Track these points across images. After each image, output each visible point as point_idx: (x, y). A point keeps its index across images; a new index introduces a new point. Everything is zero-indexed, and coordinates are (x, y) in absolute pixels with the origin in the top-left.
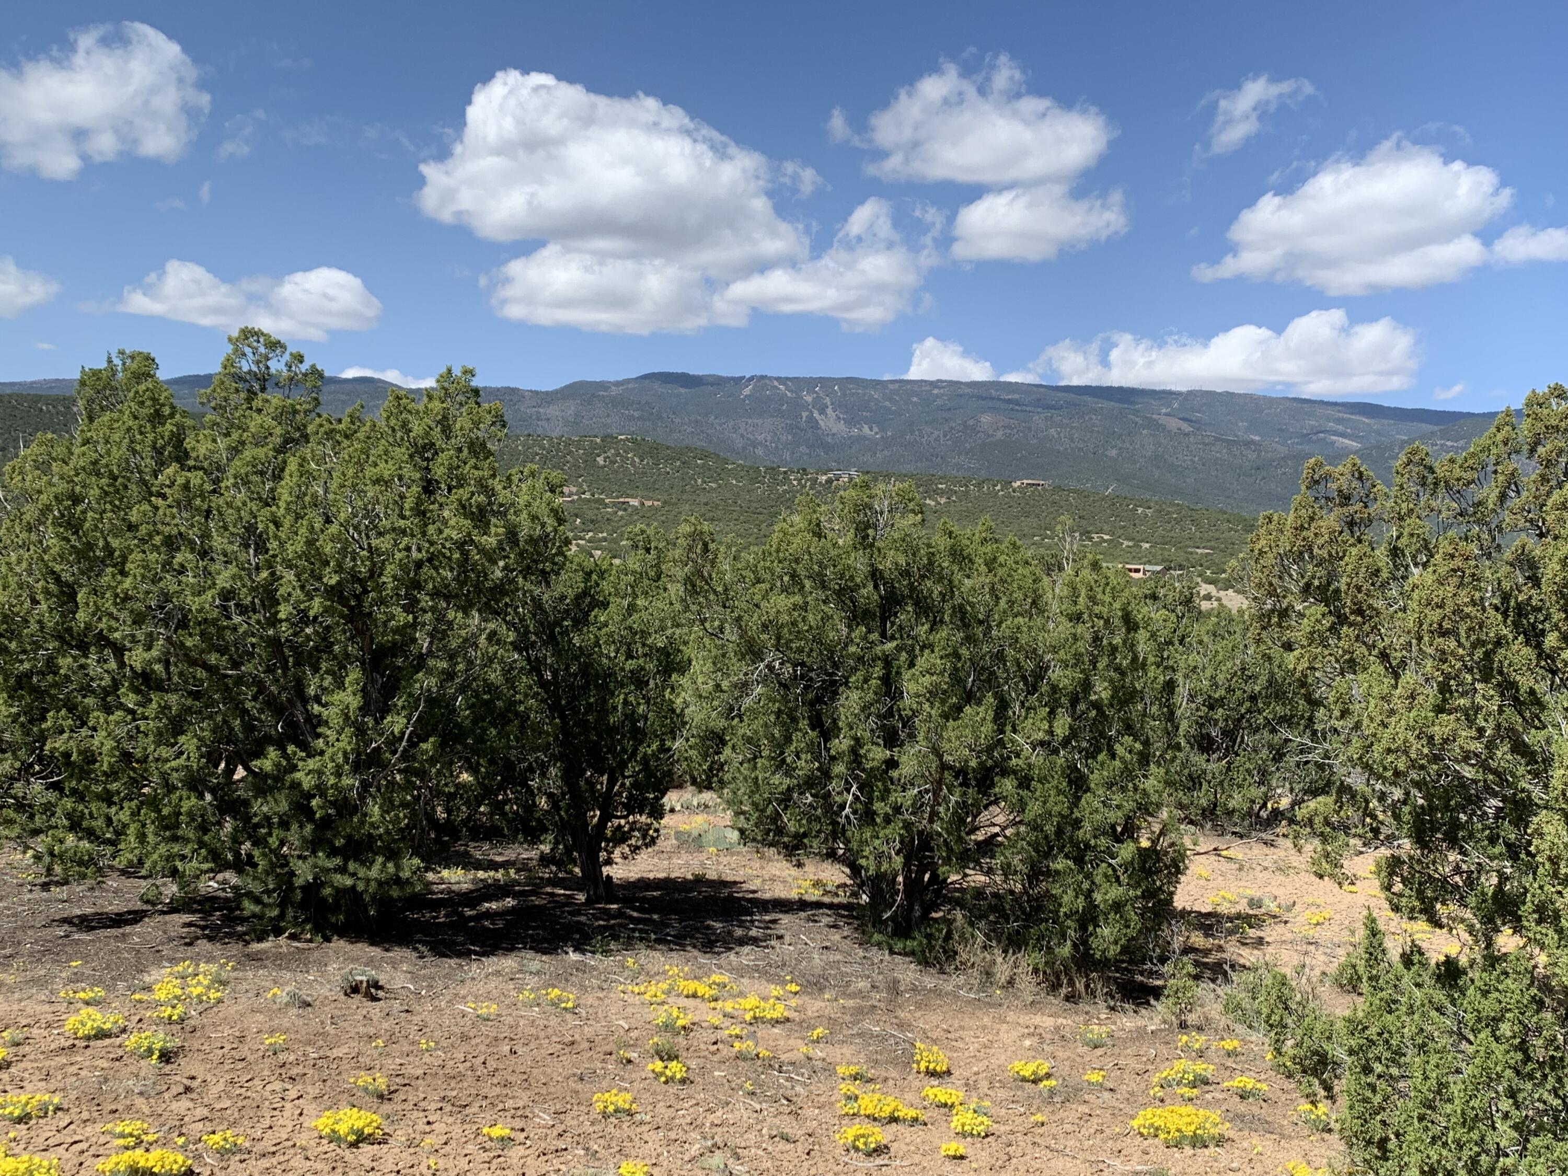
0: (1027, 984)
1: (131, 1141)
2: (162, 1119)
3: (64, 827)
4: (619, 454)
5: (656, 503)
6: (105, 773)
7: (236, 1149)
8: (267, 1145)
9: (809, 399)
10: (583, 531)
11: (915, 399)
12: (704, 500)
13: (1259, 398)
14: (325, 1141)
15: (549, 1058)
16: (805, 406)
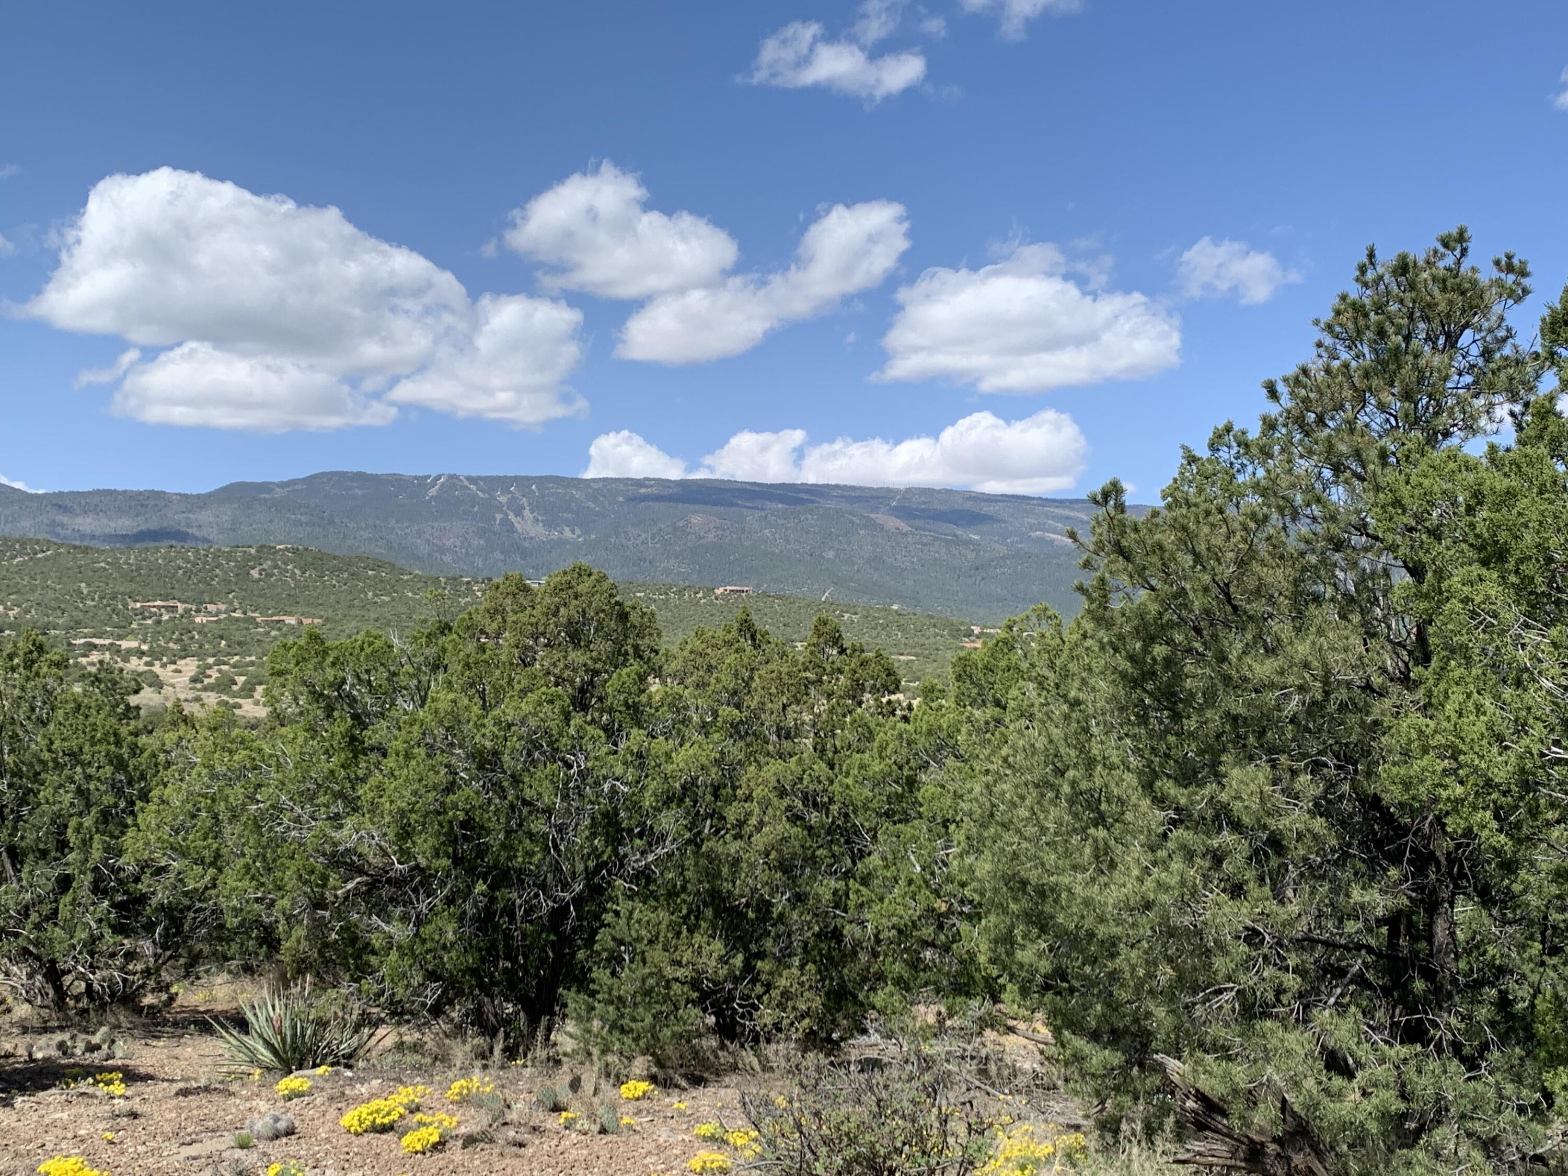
4: (276, 566)
5: (316, 621)
9: (503, 499)
10: (228, 654)
11: (620, 499)
12: (373, 615)
16: (499, 508)
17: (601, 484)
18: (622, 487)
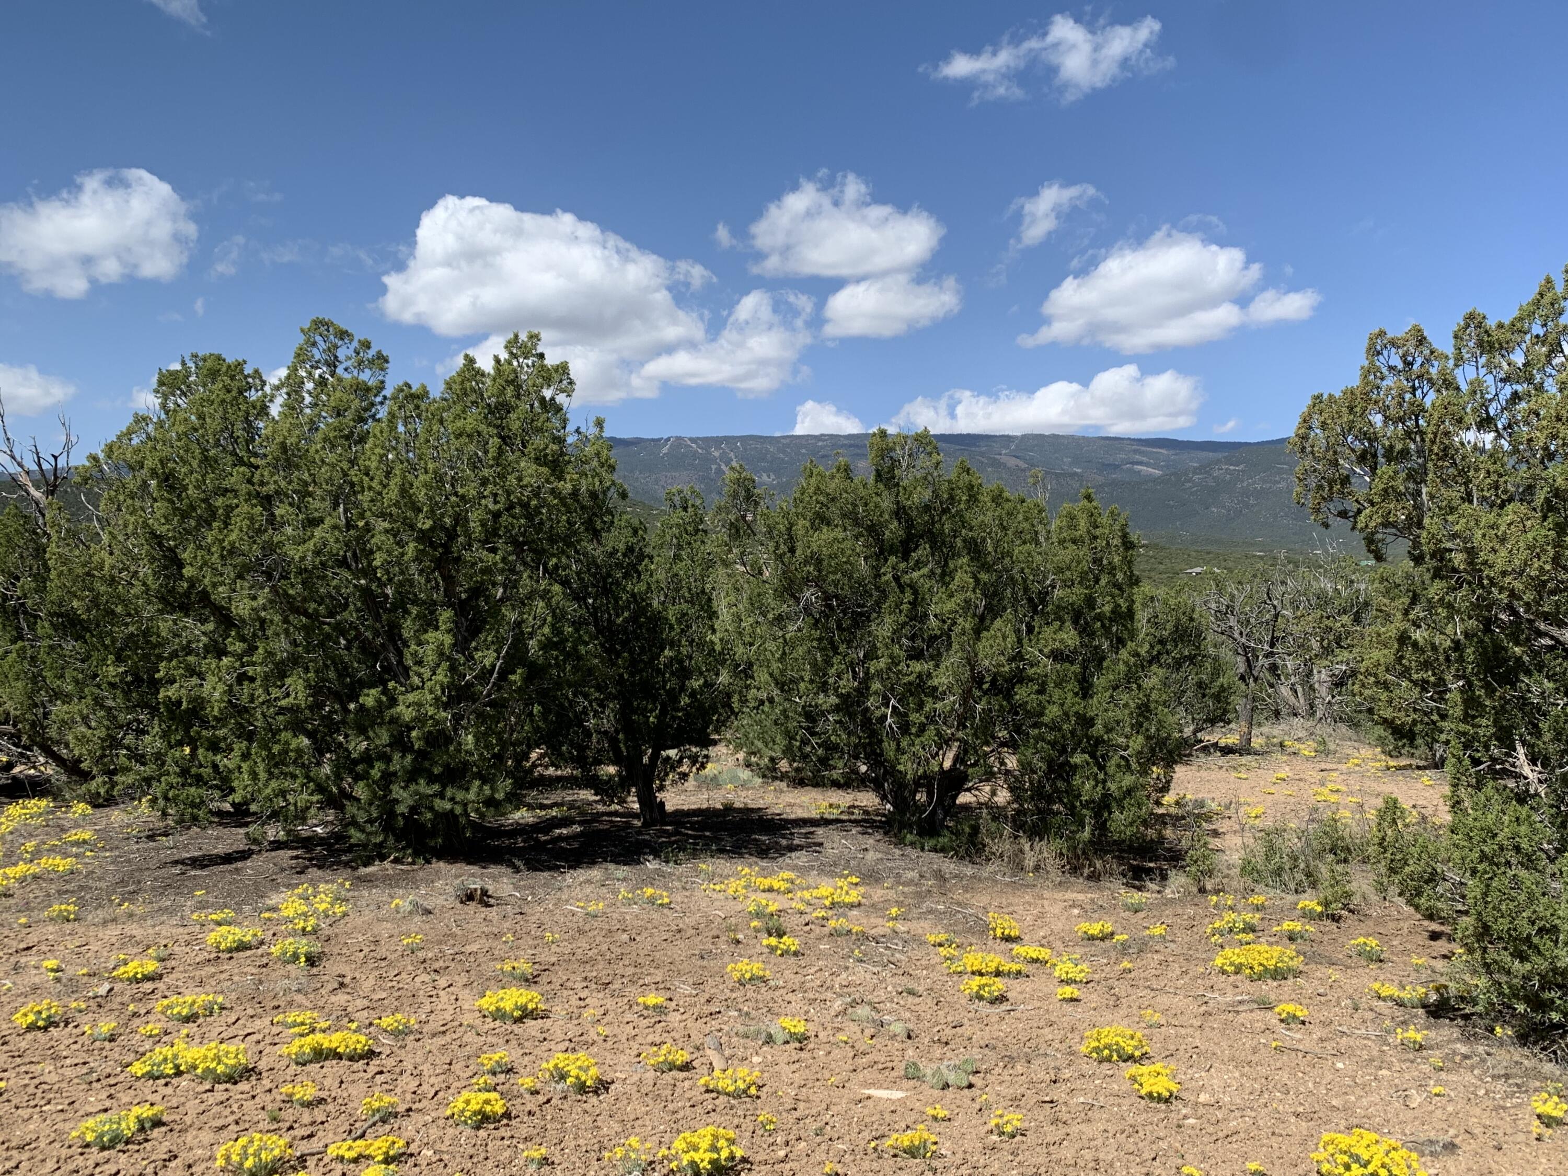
0: (1053, 865)
1: (305, 1029)
2: (326, 1010)
3: (175, 773)
6: (215, 718)
7: (407, 1031)
8: (434, 1025)
9: (717, 454)
11: (804, 451)
13: (1079, 438)
14: (489, 1020)
15: (665, 944)
16: (714, 460)
17: (788, 441)
18: (804, 442)
